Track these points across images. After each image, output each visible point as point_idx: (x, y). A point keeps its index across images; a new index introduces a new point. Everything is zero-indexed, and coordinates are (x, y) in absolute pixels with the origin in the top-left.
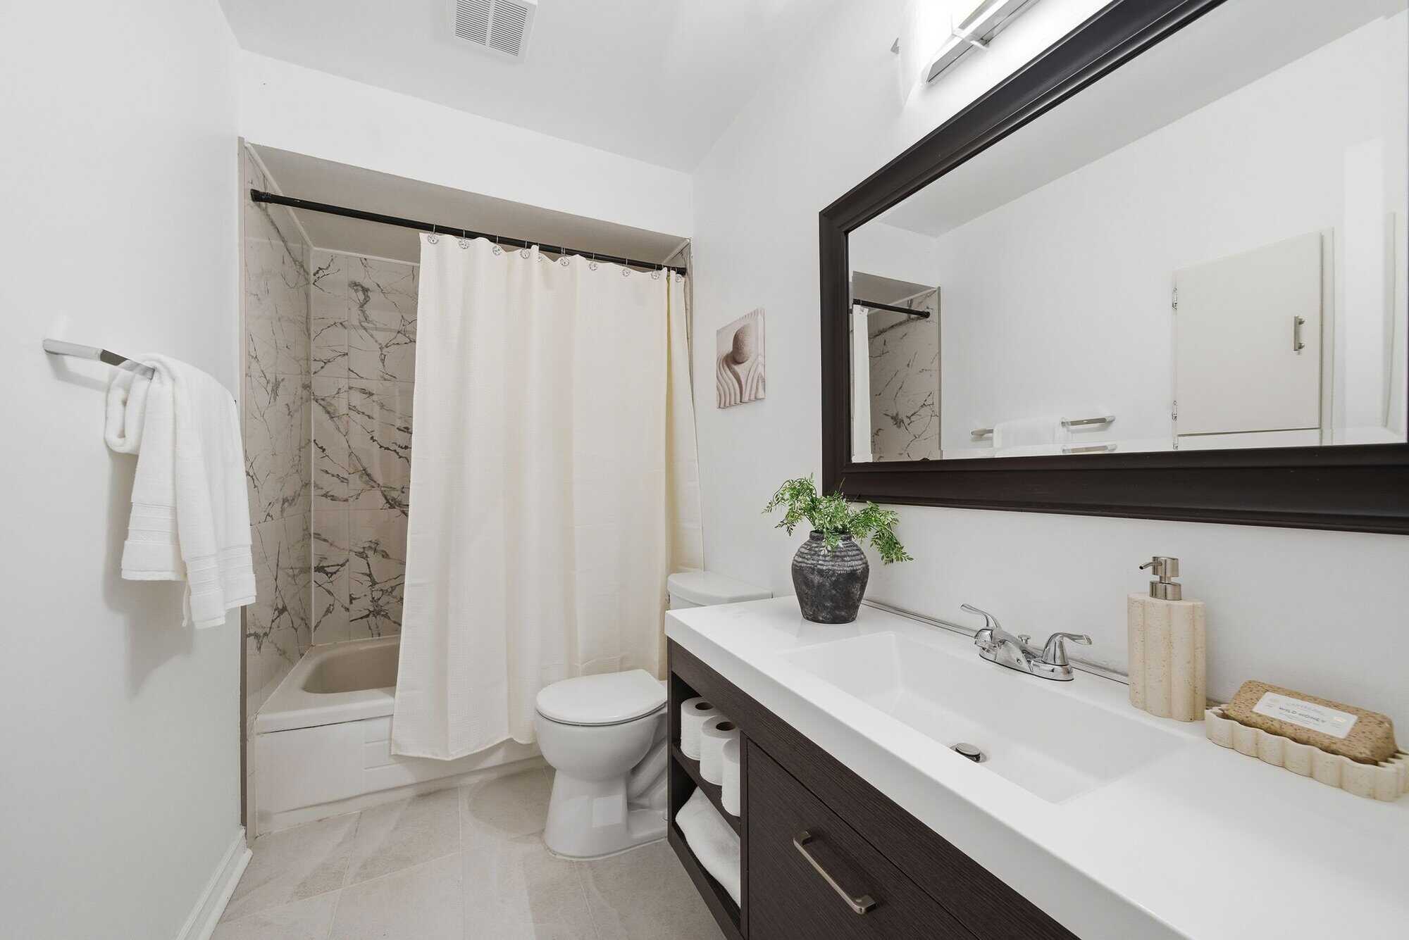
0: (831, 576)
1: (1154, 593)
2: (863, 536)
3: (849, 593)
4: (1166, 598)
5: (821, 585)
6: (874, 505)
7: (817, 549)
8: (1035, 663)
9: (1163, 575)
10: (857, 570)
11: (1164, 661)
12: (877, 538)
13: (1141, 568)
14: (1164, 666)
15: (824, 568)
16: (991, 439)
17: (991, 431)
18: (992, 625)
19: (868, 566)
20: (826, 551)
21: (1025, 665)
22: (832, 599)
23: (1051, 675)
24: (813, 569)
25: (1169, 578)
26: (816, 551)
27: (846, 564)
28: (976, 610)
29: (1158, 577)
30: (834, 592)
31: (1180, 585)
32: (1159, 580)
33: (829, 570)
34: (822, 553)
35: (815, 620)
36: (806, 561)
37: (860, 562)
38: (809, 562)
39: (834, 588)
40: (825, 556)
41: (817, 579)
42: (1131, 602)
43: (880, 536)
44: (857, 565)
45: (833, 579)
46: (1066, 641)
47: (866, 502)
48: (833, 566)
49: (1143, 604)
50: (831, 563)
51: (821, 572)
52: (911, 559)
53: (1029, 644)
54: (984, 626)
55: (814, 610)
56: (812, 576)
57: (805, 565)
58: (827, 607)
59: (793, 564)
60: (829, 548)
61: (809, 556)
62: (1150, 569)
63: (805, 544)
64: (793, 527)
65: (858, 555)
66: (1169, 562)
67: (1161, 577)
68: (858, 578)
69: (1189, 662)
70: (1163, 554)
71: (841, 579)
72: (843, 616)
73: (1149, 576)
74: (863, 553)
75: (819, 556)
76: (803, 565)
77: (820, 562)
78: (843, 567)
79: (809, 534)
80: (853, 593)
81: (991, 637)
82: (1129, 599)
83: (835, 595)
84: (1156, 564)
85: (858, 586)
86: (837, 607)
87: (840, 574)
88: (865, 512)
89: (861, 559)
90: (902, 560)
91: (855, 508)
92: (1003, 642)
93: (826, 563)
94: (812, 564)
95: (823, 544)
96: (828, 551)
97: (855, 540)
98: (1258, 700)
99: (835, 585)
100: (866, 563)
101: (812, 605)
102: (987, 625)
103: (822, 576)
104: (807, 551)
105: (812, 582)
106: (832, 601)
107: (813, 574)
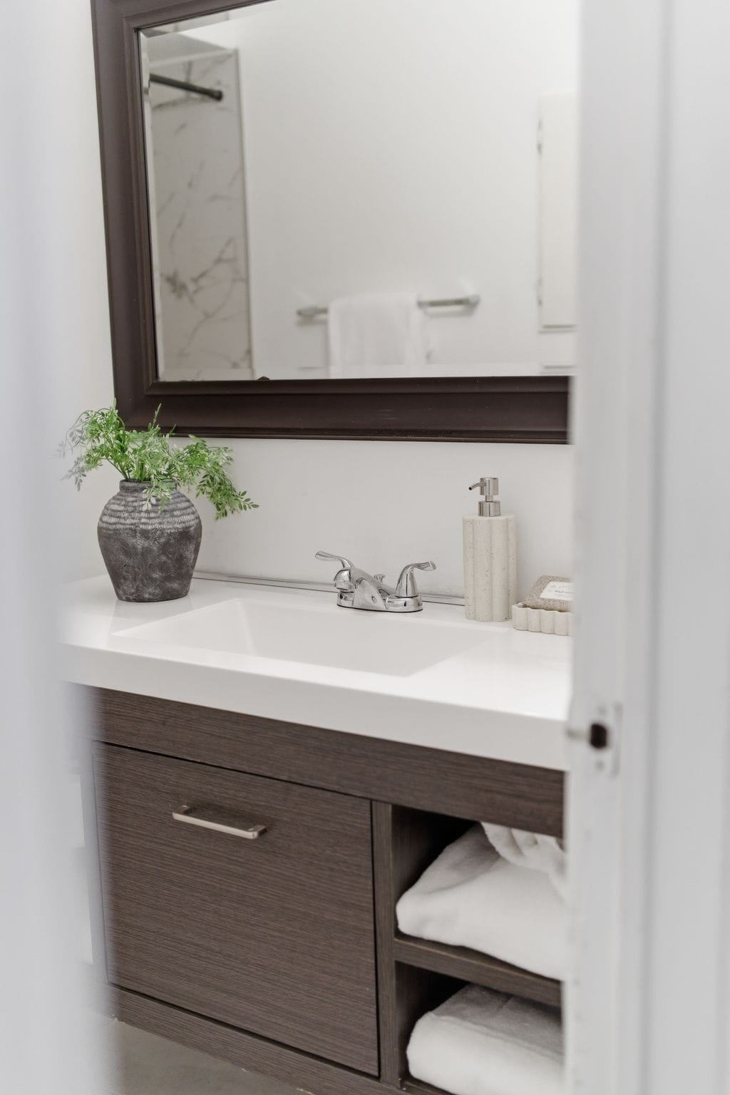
0: (160, 537)
1: (481, 513)
2: (191, 482)
3: (181, 556)
4: (490, 516)
5: (147, 551)
6: (199, 440)
7: (135, 504)
8: (390, 600)
9: (488, 495)
10: (191, 527)
11: (487, 571)
12: (204, 485)
13: (470, 489)
14: (487, 576)
15: (150, 527)
16: (325, 323)
17: (325, 311)
18: (348, 566)
19: (200, 522)
20: (150, 505)
21: (380, 603)
22: (162, 567)
23: (405, 609)
24: (135, 531)
25: (492, 497)
26: (135, 507)
27: (176, 519)
28: (332, 556)
29: (484, 497)
30: (164, 558)
31: (499, 503)
32: (484, 500)
33: (156, 529)
34: (144, 508)
35: (140, 600)
36: (122, 521)
37: (192, 517)
38: (128, 522)
39: (164, 553)
40: (147, 512)
41: (140, 543)
42: (465, 522)
43: (208, 482)
44: (189, 519)
45: (162, 540)
46: (416, 570)
47: (188, 437)
48: (160, 523)
49: (472, 522)
50: (157, 521)
51: (145, 534)
52: (256, 506)
53: (384, 582)
54: (341, 568)
55: (137, 587)
56: (134, 541)
57: (122, 527)
58: (156, 580)
59: (100, 529)
60: (154, 501)
61: (126, 515)
62: (478, 489)
63: (114, 498)
64: (82, 478)
65: (189, 507)
66: (491, 480)
67: (486, 496)
68: (189, 537)
69: (504, 569)
70: (488, 475)
71: (172, 541)
72: (175, 590)
73: (477, 496)
74: (193, 506)
75: (140, 512)
76: (118, 526)
77: (143, 520)
78: (172, 525)
79: (119, 484)
80: (186, 557)
81: (350, 578)
82: (464, 520)
83: (165, 562)
84: (482, 484)
85: (192, 547)
86: (168, 579)
87: (170, 535)
88: (192, 451)
89: (193, 513)
90: (245, 508)
91: (178, 446)
92: (359, 581)
93: (151, 522)
94: (132, 524)
95: (144, 496)
96: (152, 505)
97: (183, 489)
98: (544, 588)
99: (164, 548)
100: (198, 518)
101: (135, 580)
102: (344, 566)
103: (147, 538)
104: (122, 508)
105: (134, 548)
106: (161, 570)
107: (135, 537)
